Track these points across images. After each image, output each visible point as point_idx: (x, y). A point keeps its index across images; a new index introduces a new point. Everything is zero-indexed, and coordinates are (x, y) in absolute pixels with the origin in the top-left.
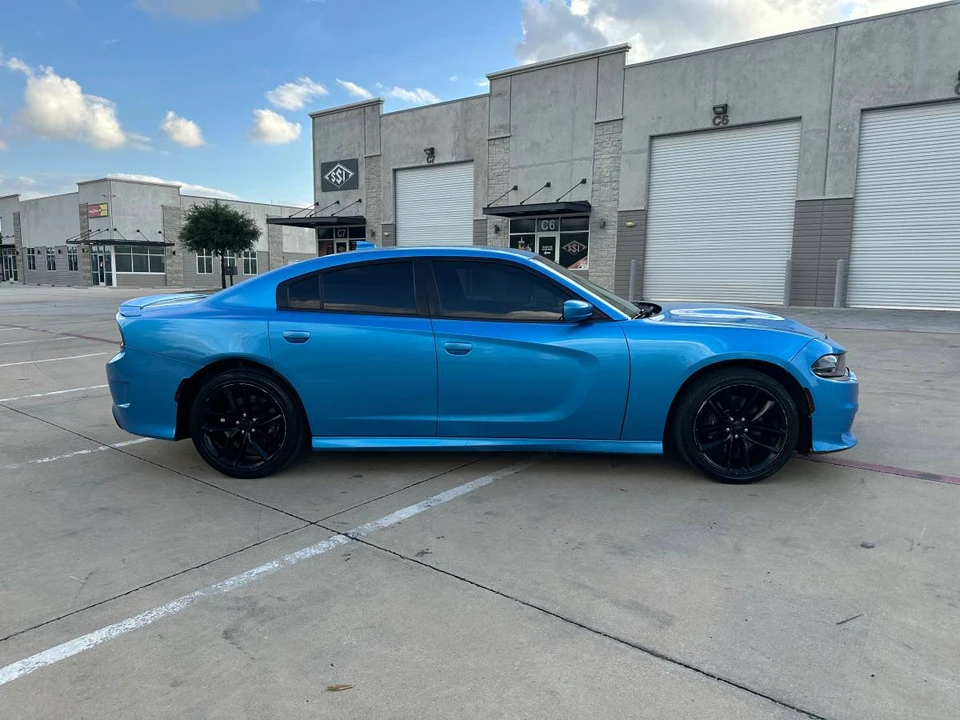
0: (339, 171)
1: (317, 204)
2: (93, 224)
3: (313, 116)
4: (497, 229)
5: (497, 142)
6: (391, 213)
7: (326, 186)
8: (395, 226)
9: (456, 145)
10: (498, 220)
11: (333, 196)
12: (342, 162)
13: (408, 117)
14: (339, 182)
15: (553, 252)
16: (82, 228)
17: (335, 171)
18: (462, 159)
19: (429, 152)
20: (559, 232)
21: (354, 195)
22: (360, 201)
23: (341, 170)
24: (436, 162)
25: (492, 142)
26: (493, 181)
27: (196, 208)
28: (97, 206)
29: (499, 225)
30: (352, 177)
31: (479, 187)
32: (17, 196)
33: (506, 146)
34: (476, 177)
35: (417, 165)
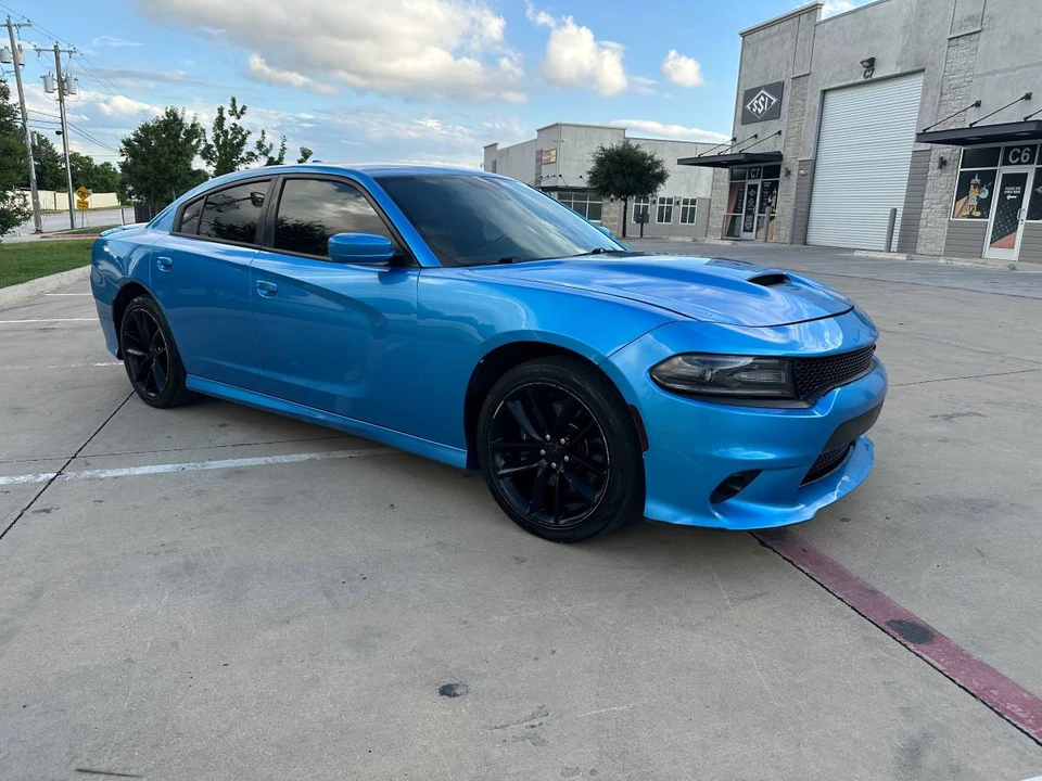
0: (762, 98)
1: (734, 139)
2: (545, 170)
3: (743, 35)
4: (943, 163)
5: (961, 41)
6: (812, 146)
7: (747, 118)
8: (814, 163)
9: (904, 51)
10: (946, 150)
11: (752, 129)
12: (767, 88)
13: (849, 20)
14: (760, 111)
15: (1021, 196)
16: (536, 175)
17: (758, 99)
18: (910, 69)
19: (866, 64)
20: (1035, 166)
21: (774, 126)
22: (779, 133)
23: (765, 96)
24: (874, 76)
25: (954, 42)
26: (948, 97)
27: (603, 149)
28: (548, 152)
29: (947, 158)
30: (776, 104)
31: (927, 105)
32: (495, 145)
33: (973, 45)
34: (925, 91)
35: (851, 82)
